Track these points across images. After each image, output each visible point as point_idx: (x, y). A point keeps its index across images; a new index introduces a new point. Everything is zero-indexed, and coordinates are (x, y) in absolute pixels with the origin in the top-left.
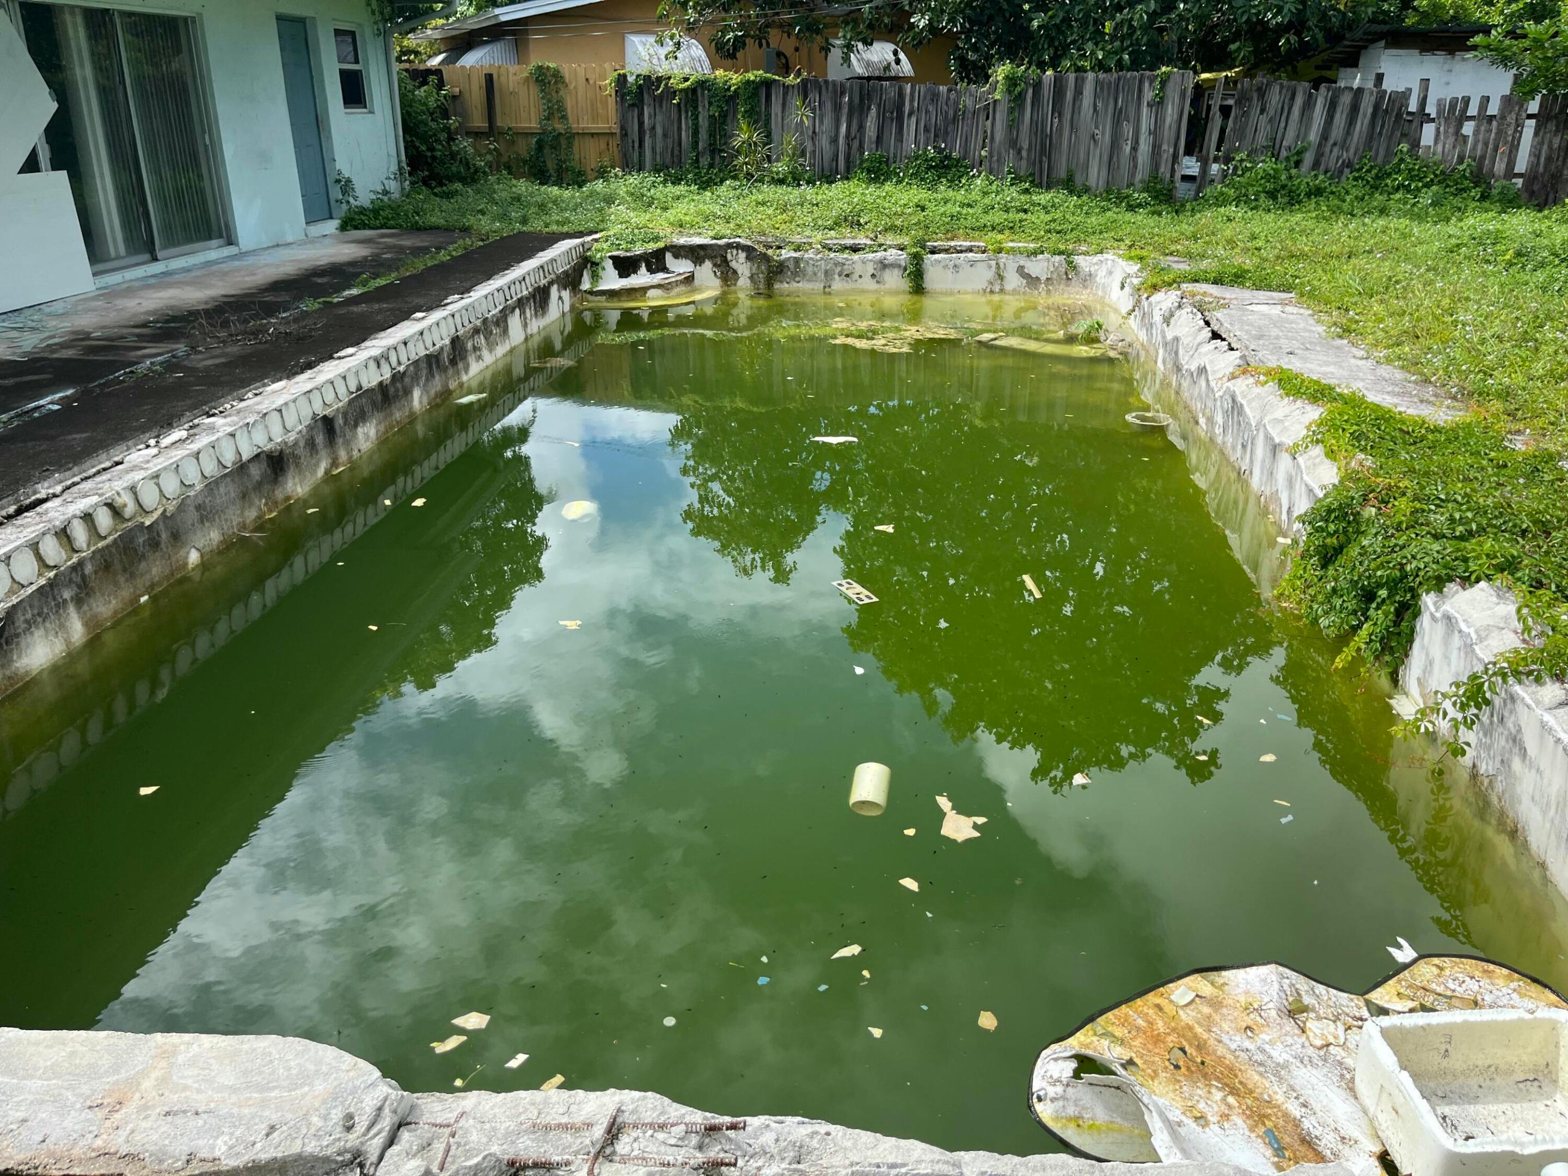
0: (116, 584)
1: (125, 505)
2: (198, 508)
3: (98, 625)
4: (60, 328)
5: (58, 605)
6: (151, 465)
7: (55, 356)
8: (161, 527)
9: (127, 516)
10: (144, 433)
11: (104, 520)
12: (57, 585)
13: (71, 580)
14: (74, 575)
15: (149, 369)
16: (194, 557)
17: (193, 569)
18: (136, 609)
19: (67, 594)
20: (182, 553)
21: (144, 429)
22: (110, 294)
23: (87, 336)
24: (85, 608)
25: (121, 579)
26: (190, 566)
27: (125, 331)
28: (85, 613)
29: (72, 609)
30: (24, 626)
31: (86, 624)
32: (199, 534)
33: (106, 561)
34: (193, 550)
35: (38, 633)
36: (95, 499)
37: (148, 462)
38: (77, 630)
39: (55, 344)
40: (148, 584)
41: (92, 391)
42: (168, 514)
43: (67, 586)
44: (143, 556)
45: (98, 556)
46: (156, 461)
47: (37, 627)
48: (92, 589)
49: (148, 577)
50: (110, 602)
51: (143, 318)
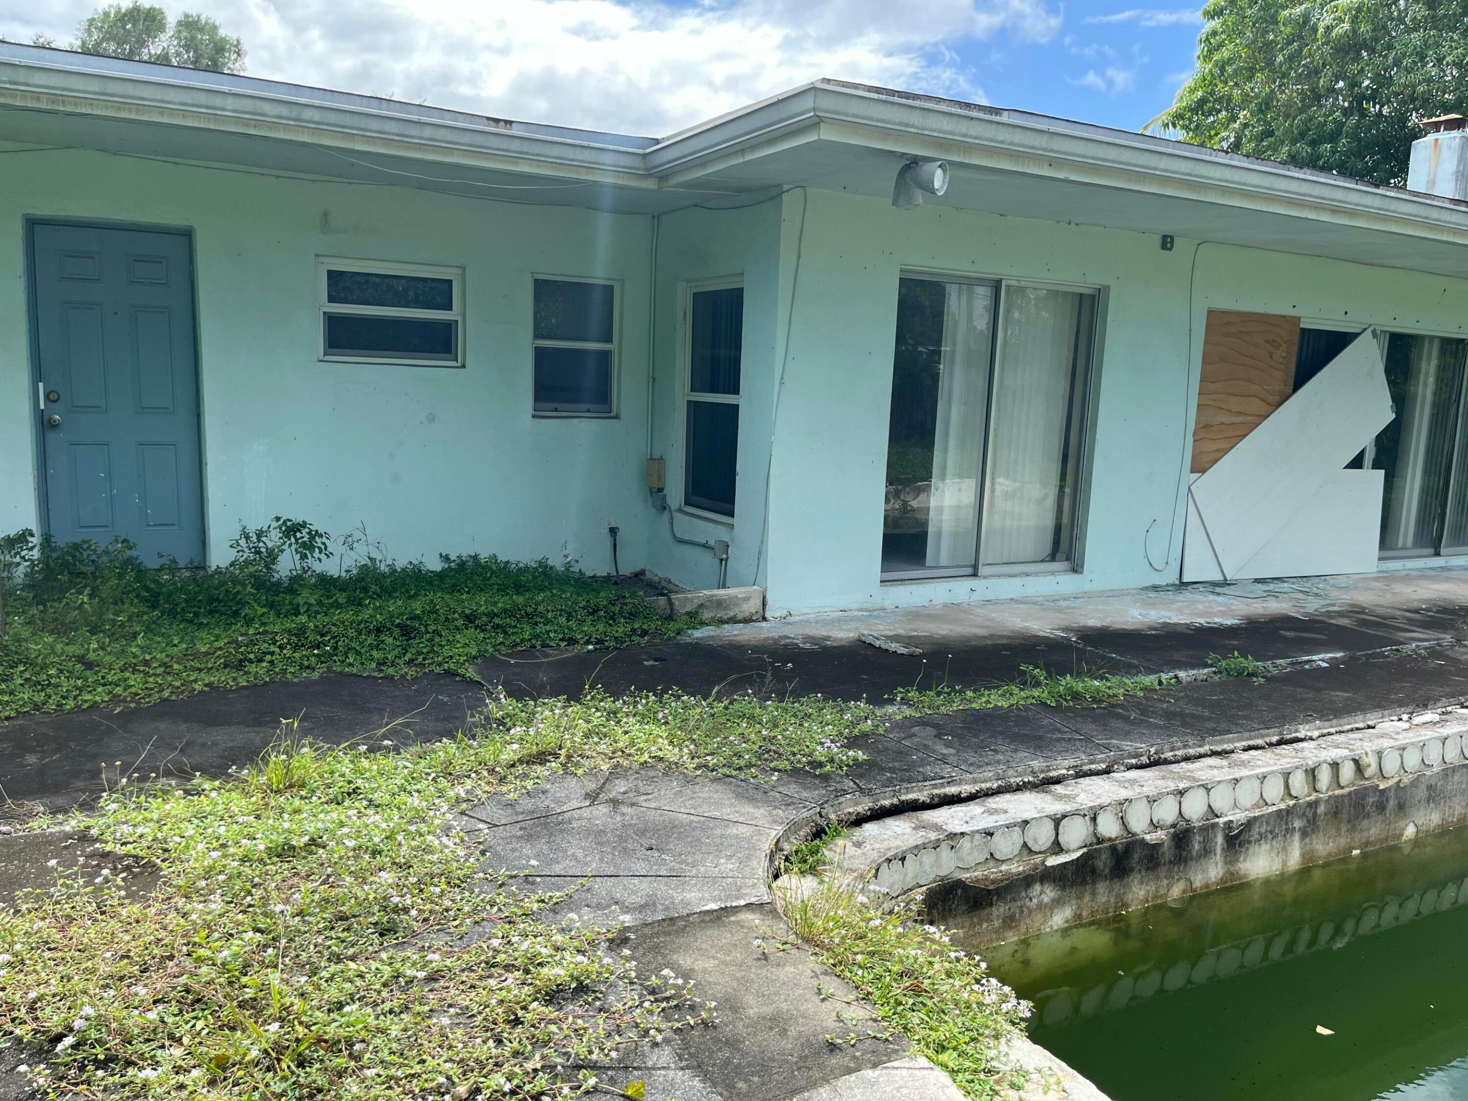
0: (1338, 830)
1: (1369, 766)
2: (1430, 787)
3: (1311, 859)
4: (1341, 599)
5: (1287, 830)
6: (1400, 736)
7: (1333, 621)
8: (1392, 794)
9: (1366, 775)
10: (1400, 706)
11: (1347, 772)
12: (1292, 813)
13: (1304, 814)
14: (1308, 809)
15: (1413, 650)
16: (1410, 831)
17: (1406, 842)
18: (1346, 858)
19: (1297, 824)
20: (1401, 824)
21: (1401, 704)
22: (1389, 578)
23: (1362, 610)
24: (1307, 840)
25: (1344, 828)
26: (1404, 838)
27: (1399, 613)
28: (1305, 845)
29: (1297, 837)
30: (1257, 836)
31: (1303, 855)
32: (1422, 812)
33: (1337, 807)
34: (1412, 825)
35: (1265, 847)
36: (1345, 752)
37: (1398, 733)
38: (1294, 858)
39: (1335, 612)
40: (1364, 840)
41: (1358, 659)
42: (1402, 785)
43: (1299, 817)
44: (1368, 814)
45: (1332, 802)
46: (1405, 734)
47: (1266, 842)
48: (1318, 827)
49: (1366, 834)
50: (1328, 844)
51: (1416, 605)
